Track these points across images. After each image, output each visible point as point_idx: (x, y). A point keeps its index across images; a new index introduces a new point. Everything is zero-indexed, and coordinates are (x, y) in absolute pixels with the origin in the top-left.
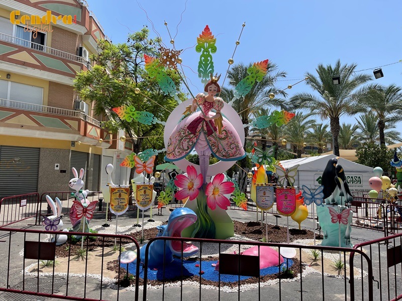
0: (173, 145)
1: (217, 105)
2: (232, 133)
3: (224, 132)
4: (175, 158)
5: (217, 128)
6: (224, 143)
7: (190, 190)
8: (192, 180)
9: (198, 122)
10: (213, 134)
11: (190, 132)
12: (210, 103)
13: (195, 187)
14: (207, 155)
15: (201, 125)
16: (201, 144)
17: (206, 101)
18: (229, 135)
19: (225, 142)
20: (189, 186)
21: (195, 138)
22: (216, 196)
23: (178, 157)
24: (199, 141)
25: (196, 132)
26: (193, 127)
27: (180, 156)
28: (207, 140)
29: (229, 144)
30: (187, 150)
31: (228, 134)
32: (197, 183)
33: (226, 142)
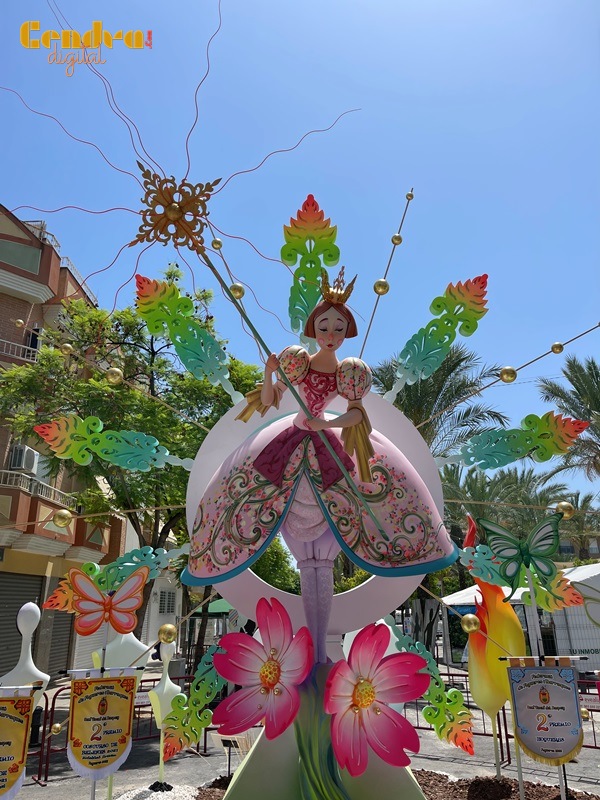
0: (209, 526)
1: (347, 380)
2: (403, 477)
3: (379, 474)
4: (215, 573)
5: (354, 459)
6: (380, 511)
7: (267, 690)
8: (276, 651)
9: (289, 442)
10: (342, 483)
11: (262, 479)
12: (327, 376)
13: (287, 679)
14: (323, 556)
15: (297, 451)
16: (302, 520)
17: (311, 371)
18: (397, 484)
19: (383, 510)
20: (264, 677)
21: (282, 499)
22: (365, 711)
23: (224, 569)
24: (296, 508)
25: (283, 477)
26: (273, 460)
27: (231, 566)
28: (321, 503)
29: (399, 515)
30: (254, 542)
31: (392, 479)
32: (292, 663)
33: (388, 509)
